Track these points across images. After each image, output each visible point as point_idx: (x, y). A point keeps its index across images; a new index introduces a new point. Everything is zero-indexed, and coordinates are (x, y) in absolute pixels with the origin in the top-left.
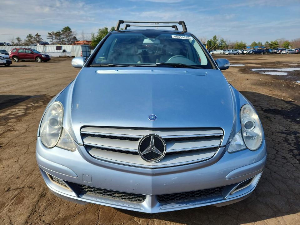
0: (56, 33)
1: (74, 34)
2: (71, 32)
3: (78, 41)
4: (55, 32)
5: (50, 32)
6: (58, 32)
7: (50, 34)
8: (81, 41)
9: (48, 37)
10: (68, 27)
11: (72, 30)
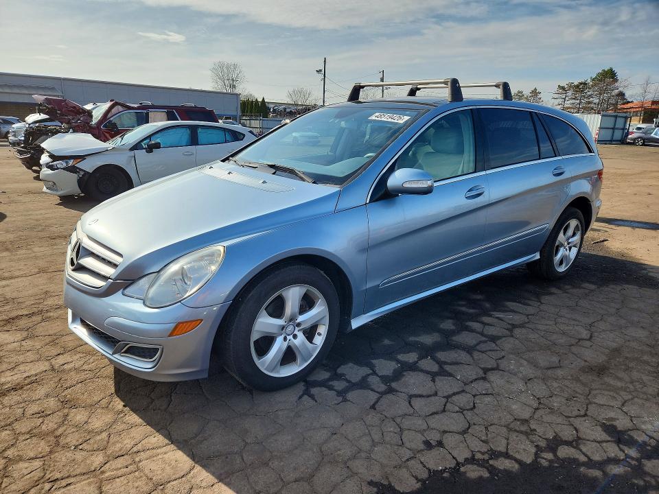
0: (577, 86)
1: (620, 86)
2: (616, 80)
3: (629, 102)
4: (576, 83)
5: (564, 84)
6: (581, 84)
7: (563, 88)
8: (635, 101)
9: (556, 96)
10: (611, 69)
11: (619, 76)
